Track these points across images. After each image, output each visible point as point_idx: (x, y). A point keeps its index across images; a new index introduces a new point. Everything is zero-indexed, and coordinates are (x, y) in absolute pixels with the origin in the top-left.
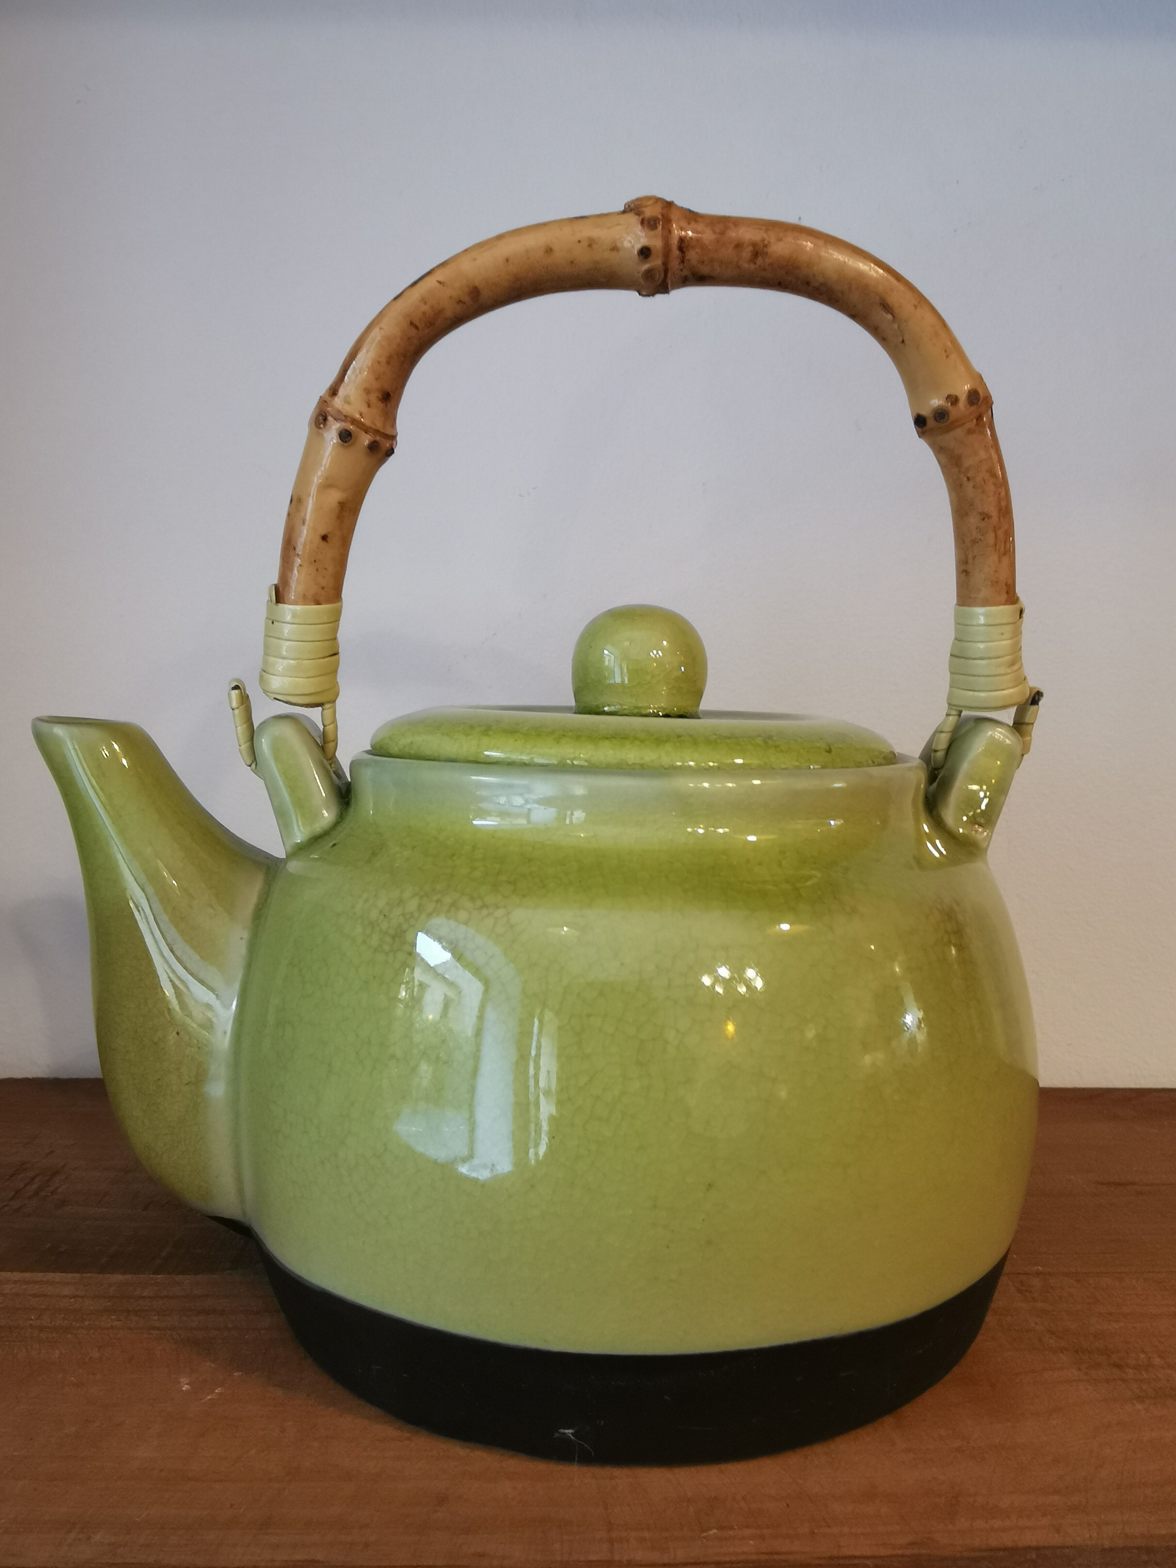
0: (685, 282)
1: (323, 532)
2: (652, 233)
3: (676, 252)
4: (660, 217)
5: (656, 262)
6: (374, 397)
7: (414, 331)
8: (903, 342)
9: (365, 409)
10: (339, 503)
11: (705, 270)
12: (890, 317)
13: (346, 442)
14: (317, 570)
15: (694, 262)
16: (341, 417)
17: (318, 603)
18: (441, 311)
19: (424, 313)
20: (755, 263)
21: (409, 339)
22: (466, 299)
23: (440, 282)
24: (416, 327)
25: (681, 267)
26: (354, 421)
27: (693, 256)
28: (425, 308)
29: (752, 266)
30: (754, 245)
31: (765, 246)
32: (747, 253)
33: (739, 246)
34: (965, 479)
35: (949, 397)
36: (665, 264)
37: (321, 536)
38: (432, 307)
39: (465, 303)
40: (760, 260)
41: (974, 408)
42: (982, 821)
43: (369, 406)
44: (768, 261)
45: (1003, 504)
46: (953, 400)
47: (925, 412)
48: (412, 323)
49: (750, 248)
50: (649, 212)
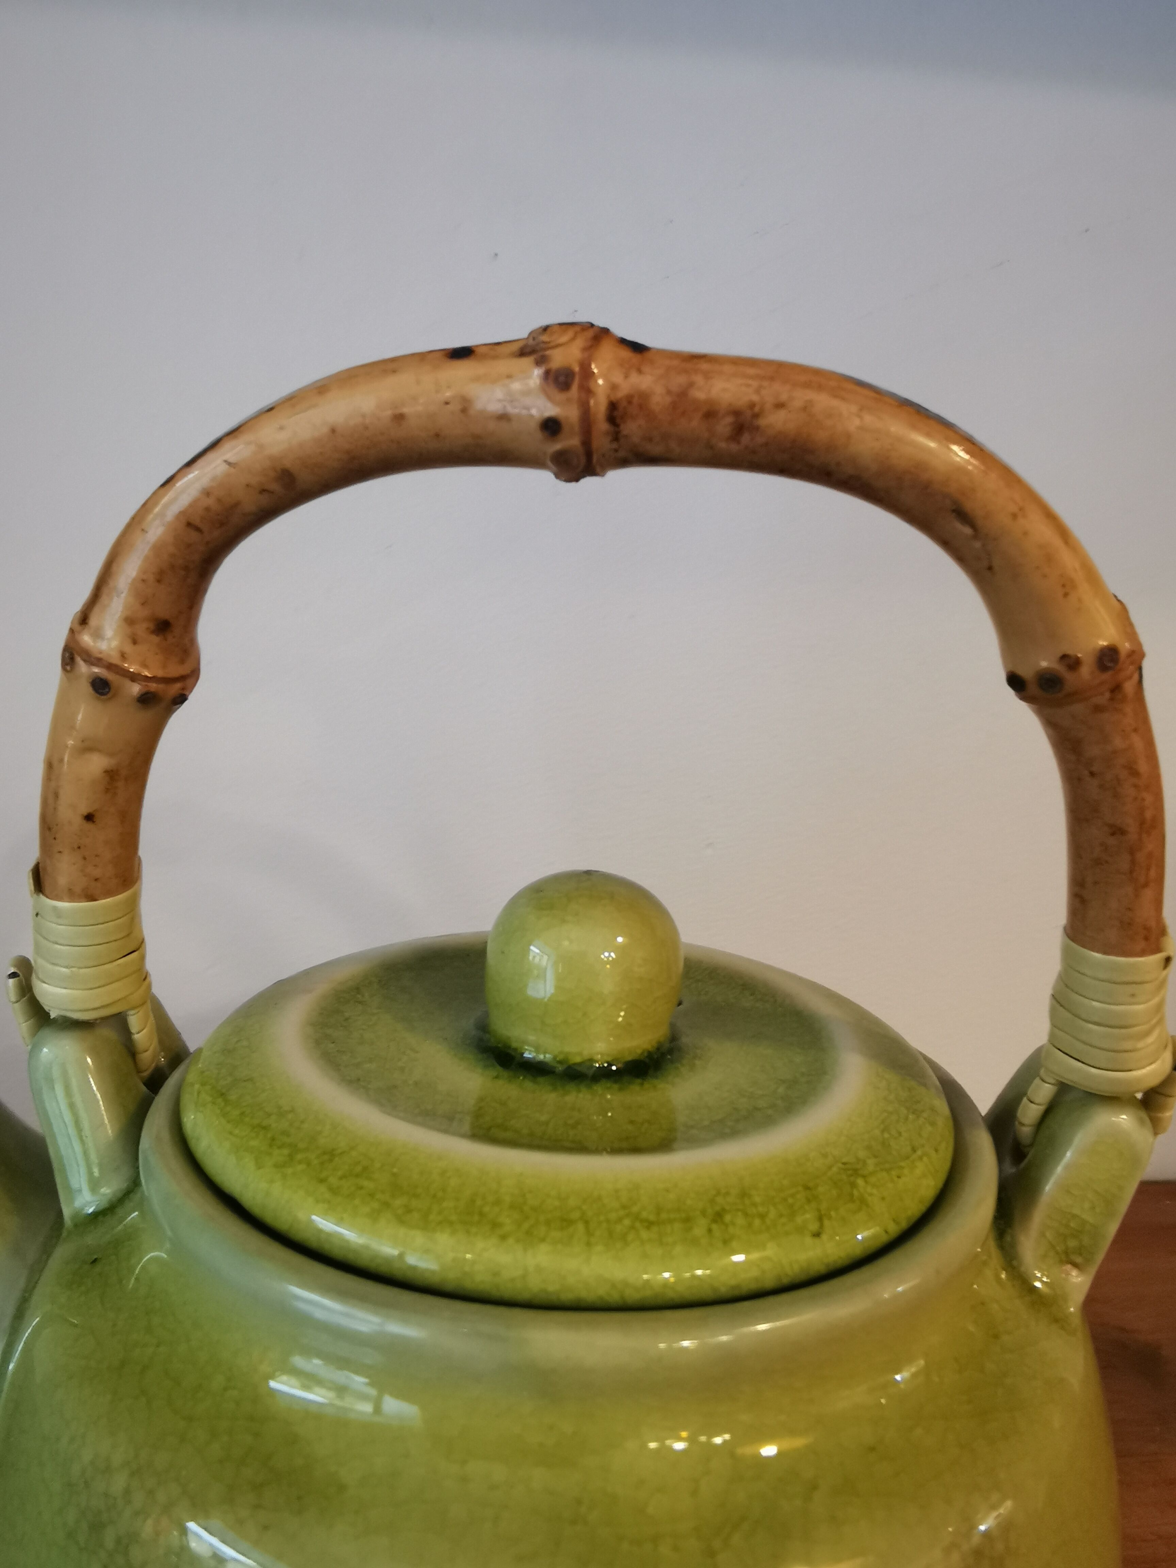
0: (624, 463)
1: (85, 811)
2: (561, 396)
3: (602, 425)
4: (577, 369)
5: (571, 441)
6: (141, 629)
7: (194, 536)
8: (990, 568)
9: (129, 648)
10: (106, 772)
11: (656, 449)
12: (967, 530)
13: (102, 694)
14: (85, 858)
15: (636, 439)
16: (91, 659)
17: (92, 898)
18: (237, 505)
19: (208, 509)
20: (739, 443)
21: (189, 546)
22: (275, 487)
23: (229, 464)
24: (198, 529)
25: (615, 445)
26: (110, 667)
27: (633, 429)
28: (210, 502)
29: (734, 447)
30: (736, 413)
31: (756, 416)
32: (724, 426)
33: (710, 414)
34: (1086, 773)
35: (1064, 657)
36: (587, 443)
37: (82, 815)
38: (219, 500)
39: (272, 493)
40: (746, 439)
41: (1106, 676)
42: (1079, 1260)
43: (135, 642)
44: (760, 440)
45: (1148, 814)
46: (1072, 663)
47: (1026, 672)
48: (189, 524)
49: (729, 419)
50: (559, 358)
